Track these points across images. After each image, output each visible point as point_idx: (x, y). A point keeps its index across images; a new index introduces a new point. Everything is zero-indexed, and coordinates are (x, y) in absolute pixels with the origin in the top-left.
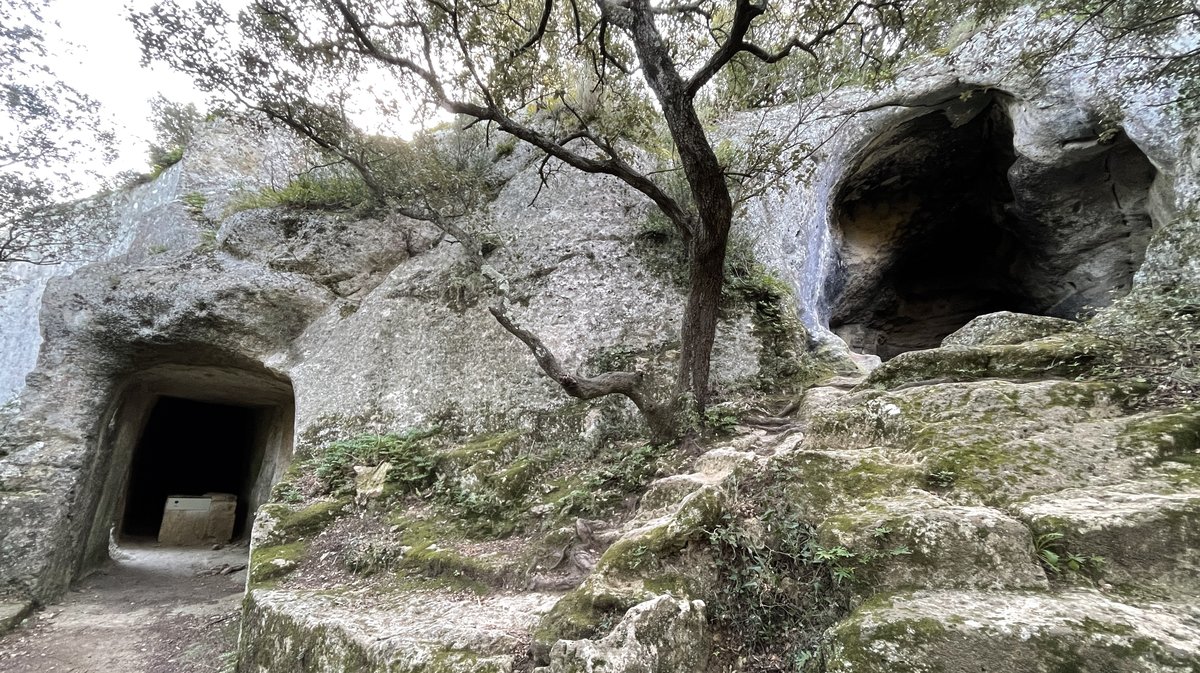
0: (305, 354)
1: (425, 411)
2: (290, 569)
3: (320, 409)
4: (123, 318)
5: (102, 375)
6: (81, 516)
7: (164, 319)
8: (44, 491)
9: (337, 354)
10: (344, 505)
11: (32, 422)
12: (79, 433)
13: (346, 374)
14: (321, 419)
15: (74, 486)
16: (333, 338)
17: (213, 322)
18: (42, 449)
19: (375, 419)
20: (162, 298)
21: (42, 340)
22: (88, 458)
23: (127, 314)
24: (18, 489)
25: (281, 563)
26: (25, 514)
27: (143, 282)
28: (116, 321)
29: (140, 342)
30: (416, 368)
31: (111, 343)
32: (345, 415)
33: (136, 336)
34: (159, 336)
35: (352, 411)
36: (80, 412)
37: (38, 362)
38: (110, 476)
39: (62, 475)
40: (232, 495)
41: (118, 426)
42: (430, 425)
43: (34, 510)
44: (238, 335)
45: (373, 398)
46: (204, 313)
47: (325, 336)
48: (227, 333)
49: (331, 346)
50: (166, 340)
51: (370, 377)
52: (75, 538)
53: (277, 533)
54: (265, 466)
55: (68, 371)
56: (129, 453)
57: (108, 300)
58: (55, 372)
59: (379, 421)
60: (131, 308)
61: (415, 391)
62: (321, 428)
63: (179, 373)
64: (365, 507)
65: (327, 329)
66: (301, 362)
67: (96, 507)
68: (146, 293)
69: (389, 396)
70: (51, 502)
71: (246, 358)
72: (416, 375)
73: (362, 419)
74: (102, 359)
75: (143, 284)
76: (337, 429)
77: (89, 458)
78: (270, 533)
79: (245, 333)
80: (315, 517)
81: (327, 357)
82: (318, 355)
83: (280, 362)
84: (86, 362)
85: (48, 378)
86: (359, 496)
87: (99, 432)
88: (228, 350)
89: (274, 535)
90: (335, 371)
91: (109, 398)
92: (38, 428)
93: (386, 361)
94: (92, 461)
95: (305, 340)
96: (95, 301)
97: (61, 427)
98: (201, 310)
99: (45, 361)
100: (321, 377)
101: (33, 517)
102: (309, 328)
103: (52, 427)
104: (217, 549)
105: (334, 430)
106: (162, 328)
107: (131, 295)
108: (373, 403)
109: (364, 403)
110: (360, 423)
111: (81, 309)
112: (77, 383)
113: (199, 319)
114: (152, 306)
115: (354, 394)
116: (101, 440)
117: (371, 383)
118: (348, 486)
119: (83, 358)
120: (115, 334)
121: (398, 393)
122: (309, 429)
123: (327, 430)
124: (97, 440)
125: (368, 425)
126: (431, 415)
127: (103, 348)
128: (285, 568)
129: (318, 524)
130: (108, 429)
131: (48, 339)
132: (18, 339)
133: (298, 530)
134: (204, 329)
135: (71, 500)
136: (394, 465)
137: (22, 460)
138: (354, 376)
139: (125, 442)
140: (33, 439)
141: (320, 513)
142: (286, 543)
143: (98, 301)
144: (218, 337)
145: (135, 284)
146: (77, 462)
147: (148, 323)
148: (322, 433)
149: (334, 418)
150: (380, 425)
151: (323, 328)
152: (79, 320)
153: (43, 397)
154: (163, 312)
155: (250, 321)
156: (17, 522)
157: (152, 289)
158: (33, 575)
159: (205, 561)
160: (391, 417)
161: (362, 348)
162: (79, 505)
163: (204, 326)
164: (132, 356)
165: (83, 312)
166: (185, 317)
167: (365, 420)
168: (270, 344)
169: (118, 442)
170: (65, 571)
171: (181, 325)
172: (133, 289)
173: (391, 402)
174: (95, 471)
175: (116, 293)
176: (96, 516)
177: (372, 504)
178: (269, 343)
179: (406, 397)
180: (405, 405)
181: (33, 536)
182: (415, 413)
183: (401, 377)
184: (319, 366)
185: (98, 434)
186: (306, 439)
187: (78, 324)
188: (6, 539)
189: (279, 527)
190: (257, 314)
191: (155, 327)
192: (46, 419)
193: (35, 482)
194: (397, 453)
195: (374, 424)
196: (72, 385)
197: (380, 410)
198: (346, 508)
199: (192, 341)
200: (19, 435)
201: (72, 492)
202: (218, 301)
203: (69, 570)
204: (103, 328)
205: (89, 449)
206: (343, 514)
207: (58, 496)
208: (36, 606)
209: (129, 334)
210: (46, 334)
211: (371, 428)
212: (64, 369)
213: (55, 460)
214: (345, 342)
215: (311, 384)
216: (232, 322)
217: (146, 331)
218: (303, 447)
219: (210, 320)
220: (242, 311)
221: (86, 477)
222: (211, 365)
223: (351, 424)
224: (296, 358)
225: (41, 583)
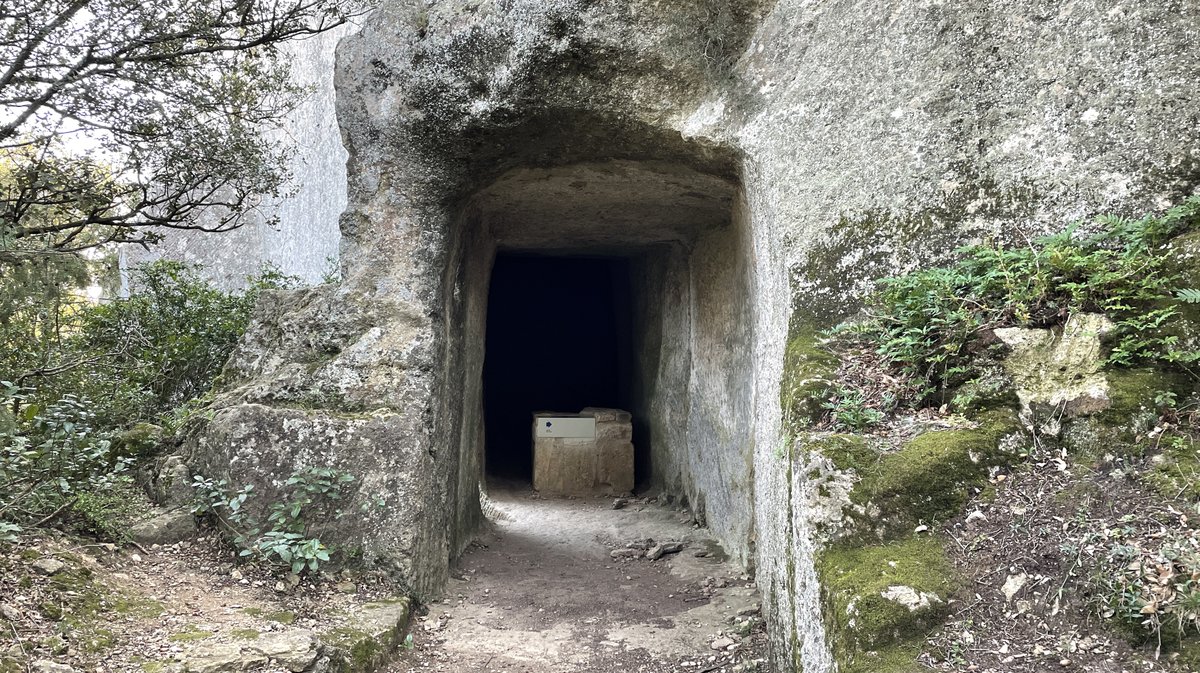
0: (764, 90)
1: (1135, 167)
2: (935, 617)
3: (827, 208)
4: (444, 87)
5: (433, 203)
6: (444, 451)
7: (502, 75)
8: (394, 409)
9: (842, 71)
10: (1000, 435)
11: (361, 295)
12: (419, 308)
13: (874, 114)
14: (835, 230)
15: (429, 402)
16: (822, 37)
17: (582, 59)
18: (380, 338)
19: (982, 209)
20: (494, 32)
21: (347, 155)
22: (439, 351)
23: (448, 78)
24: (362, 407)
25: (909, 597)
26: (377, 449)
27: (460, 11)
28: (435, 95)
29: (474, 130)
30: (1077, 53)
31: (434, 140)
32: (895, 212)
33: (467, 118)
34: (501, 110)
35: (910, 201)
36: (415, 271)
37: (350, 193)
38: (467, 382)
39: (412, 381)
40: (623, 412)
41: (463, 294)
42: (1162, 202)
43: (388, 442)
44: (627, 80)
45: (962, 156)
46: (562, 45)
47: (801, 39)
48: (606, 81)
49: (822, 57)
50: (512, 117)
51: (939, 106)
52: (444, 488)
53: (861, 510)
54: (667, 358)
55: (388, 203)
56: (482, 342)
57: (418, 59)
58: (372, 206)
59: (995, 213)
60: (451, 65)
61: (1090, 116)
62: (842, 250)
63: (532, 186)
64: (1059, 441)
65: (805, 20)
66: (760, 110)
67: (459, 434)
68: (467, 29)
69: (1009, 146)
70: (406, 427)
71: (643, 126)
72: (1084, 72)
73: (942, 214)
74: (428, 174)
75: (462, 16)
76: (884, 248)
77: (440, 349)
78: (847, 511)
79: (639, 72)
80: (941, 469)
81: (818, 83)
82: (794, 86)
83: (713, 120)
84: (408, 182)
85: (366, 218)
86: (1027, 410)
87: (444, 305)
88: (612, 116)
89: (855, 515)
90: (844, 111)
91: (447, 244)
92: (368, 306)
93: (979, 54)
94: (443, 356)
95: (757, 59)
96: (401, 66)
97: (397, 299)
98: (559, 37)
99: (358, 192)
100: (812, 133)
101: (387, 454)
102: (759, 30)
103: (385, 301)
104: (619, 506)
105: (875, 250)
106: (504, 93)
107: (448, 41)
108: (963, 169)
109: (940, 174)
110: (941, 225)
111: (386, 86)
112: (403, 221)
113: (559, 58)
114: (481, 52)
115: (907, 158)
116: (449, 320)
117: (948, 120)
118: (988, 383)
119: (403, 176)
120: (438, 121)
121: (1035, 130)
122: (812, 256)
123: (859, 254)
124: (444, 320)
125: (966, 226)
126: (1157, 173)
127: (425, 154)
128: (923, 614)
129: (950, 487)
130: (453, 301)
131: (353, 152)
132: (321, 191)
133: (907, 503)
134: (568, 80)
135: (429, 424)
136: (1119, 317)
137: (360, 360)
138: (897, 114)
139: (475, 321)
140: (366, 324)
141: (951, 459)
142: (887, 538)
143: (403, 65)
144: (593, 91)
145: (449, 18)
146: (426, 358)
147: (480, 89)
148: (847, 260)
149: (867, 223)
150: (998, 223)
151: (793, 22)
152: (386, 107)
153: (366, 251)
154: (499, 60)
155: (646, 41)
156: (371, 463)
157: (476, 20)
158: (403, 551)
159: (613, 530)
160: (1028, 196)
161: (904, 40)
162: (440, 433)
163: (567, 72)
164: (467, 160)
165: (389, 92)
166: (534, 59)
167: (953, 213)
168: (686, 89)
169: (468, 324)
170: (440, 544)
171: (531, 78)
172: (449, 25)
173: (1020, 157)
174: (450, 374)
175: (426, 43)
176: (462, 451)
177: (1086, 433)
178: (684, 86)
179: (1063, 139)
180: (1066, 158)
181: (392, 486)
182: (1104, 177)
183: (1034, 87)
184: (802, 109)
185: (444, 309)
186: (811, 277)
187: (387, 116)
188: (361, 490)
189: (860, 494)
190: (656, 22)
191: (493, 93)
192: (376, 289)
193: (381, 396)
194: (1120, 284)
195: (979, 222)
196: (397, 227)
197: (989, 185)
198: (1009, 444)
199: (552, 109)
200: (348, 318)
201: (428, 411)
202: (584, 10)
203: (445, 542)
204: (419, 115)
205: (437, 335)
206: (1008, 463)
207: (411, 418)
208: (415, 608)
209: (457, 116)
210: (350, 143)
211: (973, 233)
212: (382, 199)
213: (398, 358)
214: (855, 37)
215: (793, 154)
216: (613, 51)
217: (479, 106)
218: (809, 298)
219: (575, 56)
220: (629, 21)
221: (441, 383)
222: (582, 160)
223: (914, 230)
224: (744, 105)
225: (415, 566)
